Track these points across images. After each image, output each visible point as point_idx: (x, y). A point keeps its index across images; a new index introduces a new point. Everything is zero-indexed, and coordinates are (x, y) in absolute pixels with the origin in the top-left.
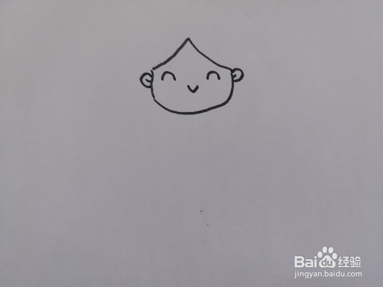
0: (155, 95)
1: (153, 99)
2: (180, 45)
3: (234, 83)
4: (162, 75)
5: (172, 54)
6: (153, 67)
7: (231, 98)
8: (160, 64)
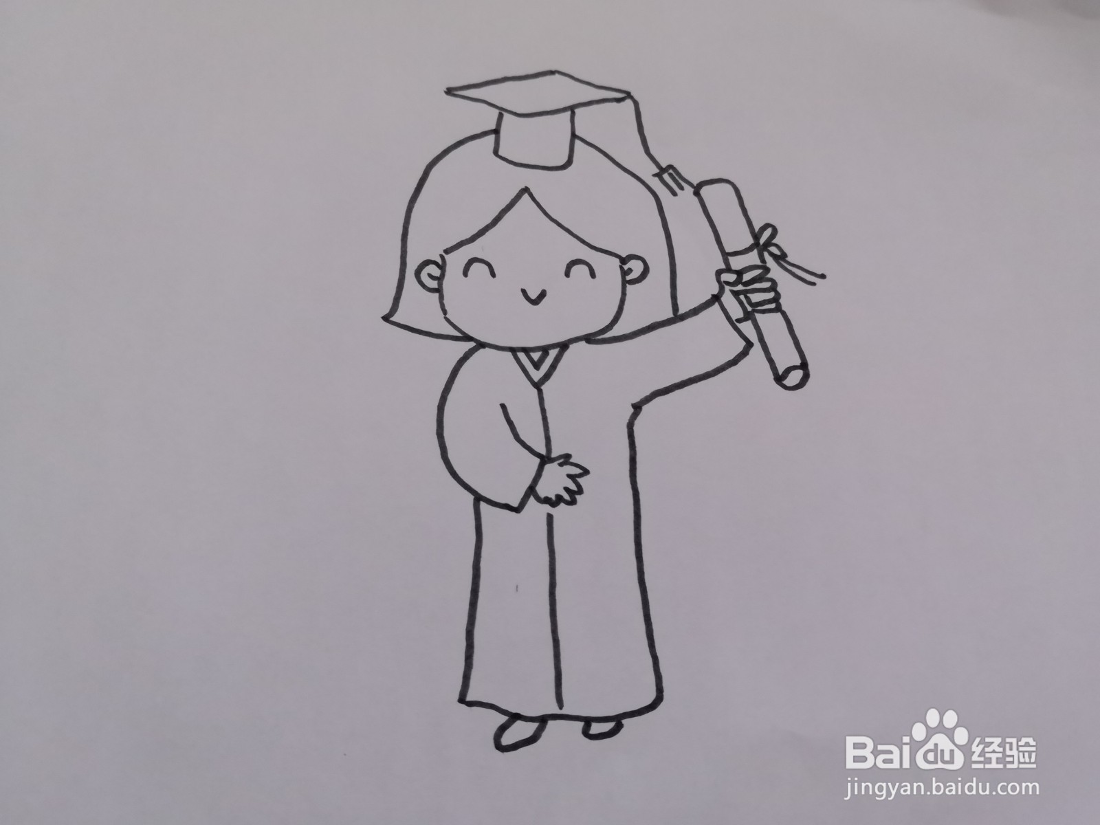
0: (447, 308)
1: (444, 316)
3: (626, 287)
4: (464, 265)
6: (445, 248)
7: (621, 319)
8: (462, 241)
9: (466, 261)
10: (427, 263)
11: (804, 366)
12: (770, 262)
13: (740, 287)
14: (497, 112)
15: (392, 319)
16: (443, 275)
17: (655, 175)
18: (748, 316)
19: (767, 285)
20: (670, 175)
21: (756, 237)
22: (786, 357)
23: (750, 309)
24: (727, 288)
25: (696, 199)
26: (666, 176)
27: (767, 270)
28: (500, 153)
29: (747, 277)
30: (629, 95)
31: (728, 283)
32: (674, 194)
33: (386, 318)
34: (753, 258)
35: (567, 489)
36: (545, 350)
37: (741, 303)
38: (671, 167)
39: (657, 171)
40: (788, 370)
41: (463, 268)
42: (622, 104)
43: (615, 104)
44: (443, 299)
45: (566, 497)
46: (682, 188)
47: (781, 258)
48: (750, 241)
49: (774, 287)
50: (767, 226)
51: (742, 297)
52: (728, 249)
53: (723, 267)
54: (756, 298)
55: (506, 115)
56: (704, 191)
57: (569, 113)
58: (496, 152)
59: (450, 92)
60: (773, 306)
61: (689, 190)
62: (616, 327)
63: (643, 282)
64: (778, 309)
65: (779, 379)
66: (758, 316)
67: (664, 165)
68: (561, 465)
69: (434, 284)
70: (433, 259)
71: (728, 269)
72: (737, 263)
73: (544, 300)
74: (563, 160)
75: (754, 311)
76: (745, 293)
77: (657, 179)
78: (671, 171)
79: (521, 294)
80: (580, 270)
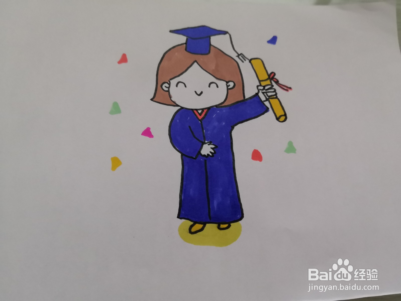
0: (171, 97)
1: (170, 99)
4: (176, 84)
8: (175, 76)
9: (177, 82)
10: (164, 83)
11: (285, 115)
12: (274, 83)
13: (264, 91)
15: (153, 100)
16: (170, 86)
18: (267, 100)
19: (273, 90)
20: (242, 56)
21: (269, 76)
22: (280, 112)
23: (268, 97)
24: (260, 91)
25: (250, 64)
26: (240, 57)
27: (273, 86)
28: (187, 50)
29: (266, 88)
31: (261, 90)
32: (243, 62)
33: (152, 100)
34: (268, 82)
35: (211, 152)
36: (203, 110)
37: (265, 96)
38: (241, 54)
39: (237, 55)
40: (280, 116)
43: (223, 35)
45: (211, 154)
46: (245, 60)
47: (277, 82)
48: (267, 77)
49: (275, 91)
50: (272, 73)
51: (265, 94)
52: (260, 79)
53: (259, 84)
54: (269, 94)
55: (189, 39)
56: (252, 61)
57: (209, 38)
60: (275, 97)
61: (247, 61)
62: (225, 103)
63: (233, 89)
64: (277, 98)
65: (278, 119)
66: (270, 100)
67: (239, 53)
68: (209, 145)
69: (167, 89)
70: (166, 82)
71: (261, 85)
72: (263, 84)
74: (207, 52)
75: (269, 98)
76: (266, 93)
77: (237, 58)
78: (242, 55)
79: (195, 92)
80: (213, 86)
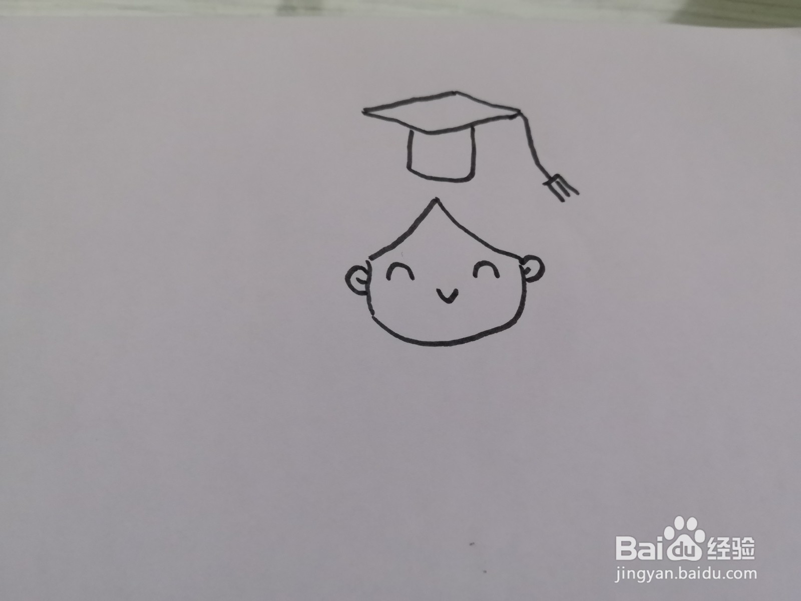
0: (374, 309)
1: (372, 316)
2: (421, 211)
3: (526, 284)
4: (387, 270)
5: (406, 229)
6: (370, 255)
7: (523, 314)
8: (384, 248)
9: (388, 266)
10: (355, 269)
14: (408, 130)
16: (369, 279)
17: (545, 184)
20: (558, 183)
26: (554, 185)
28: (413, 168)
30: (519, 113)
32: (562, 200)
38: (558, 176)
39: (546, 180)
41: (386, 272)
42: (514, 120)
43: (508, 121)
44: (371, 301)
46: (568, 195)
55: (416, 133)
57: (469, 130)
58: (409, 167)
59: (367, 112)
61: (574, 197)
63: (540, 280)
67: (552, 174)
69: (362, 288)
70: (360, 265)
73: (456, 298)
74: (466, 173)
77: (546, 187)
78: (558, 180)
79: (436, 293)
80: (486, 271)
